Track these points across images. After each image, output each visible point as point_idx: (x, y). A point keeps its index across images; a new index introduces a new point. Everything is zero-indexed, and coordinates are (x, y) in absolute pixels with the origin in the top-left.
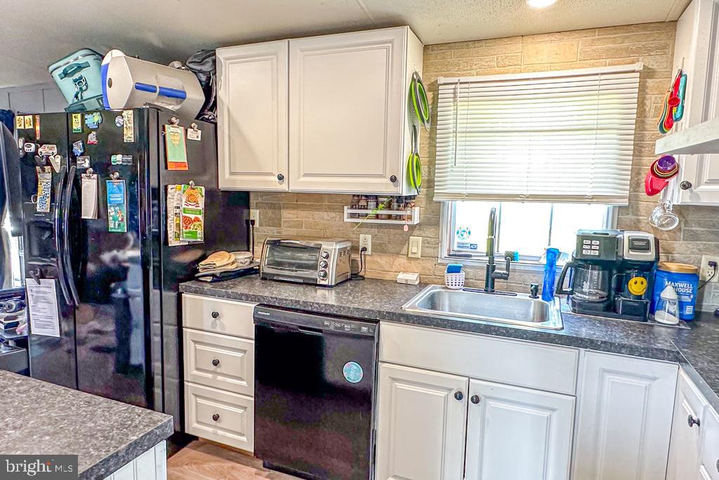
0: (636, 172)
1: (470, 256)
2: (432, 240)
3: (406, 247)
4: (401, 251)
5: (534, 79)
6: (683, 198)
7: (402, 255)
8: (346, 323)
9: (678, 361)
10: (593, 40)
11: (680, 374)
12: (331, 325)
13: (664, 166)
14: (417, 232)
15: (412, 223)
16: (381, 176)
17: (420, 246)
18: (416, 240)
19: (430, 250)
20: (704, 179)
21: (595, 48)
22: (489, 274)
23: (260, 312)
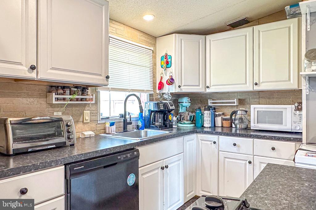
0: (154, 83)
1: (108, 118)
2: (95, 112)
3: (82, 117)
4: (79, 120)
5: (129, 43)
6: (177, 90)
7: (80, 122)
8: (128, 153)
9: (197, 132)
10: (141, 35)
11: (198, 136)
12: (121, 157)
13: (171, 81)
14: (87, 108)
15: (94, 102)
16: (100, 75)
17: (89, 115)
18: (87, 113)
19: (94, 117)
20: (183, 85)
21: (142, 38)
22: (126, 124)
23: (76, 168)
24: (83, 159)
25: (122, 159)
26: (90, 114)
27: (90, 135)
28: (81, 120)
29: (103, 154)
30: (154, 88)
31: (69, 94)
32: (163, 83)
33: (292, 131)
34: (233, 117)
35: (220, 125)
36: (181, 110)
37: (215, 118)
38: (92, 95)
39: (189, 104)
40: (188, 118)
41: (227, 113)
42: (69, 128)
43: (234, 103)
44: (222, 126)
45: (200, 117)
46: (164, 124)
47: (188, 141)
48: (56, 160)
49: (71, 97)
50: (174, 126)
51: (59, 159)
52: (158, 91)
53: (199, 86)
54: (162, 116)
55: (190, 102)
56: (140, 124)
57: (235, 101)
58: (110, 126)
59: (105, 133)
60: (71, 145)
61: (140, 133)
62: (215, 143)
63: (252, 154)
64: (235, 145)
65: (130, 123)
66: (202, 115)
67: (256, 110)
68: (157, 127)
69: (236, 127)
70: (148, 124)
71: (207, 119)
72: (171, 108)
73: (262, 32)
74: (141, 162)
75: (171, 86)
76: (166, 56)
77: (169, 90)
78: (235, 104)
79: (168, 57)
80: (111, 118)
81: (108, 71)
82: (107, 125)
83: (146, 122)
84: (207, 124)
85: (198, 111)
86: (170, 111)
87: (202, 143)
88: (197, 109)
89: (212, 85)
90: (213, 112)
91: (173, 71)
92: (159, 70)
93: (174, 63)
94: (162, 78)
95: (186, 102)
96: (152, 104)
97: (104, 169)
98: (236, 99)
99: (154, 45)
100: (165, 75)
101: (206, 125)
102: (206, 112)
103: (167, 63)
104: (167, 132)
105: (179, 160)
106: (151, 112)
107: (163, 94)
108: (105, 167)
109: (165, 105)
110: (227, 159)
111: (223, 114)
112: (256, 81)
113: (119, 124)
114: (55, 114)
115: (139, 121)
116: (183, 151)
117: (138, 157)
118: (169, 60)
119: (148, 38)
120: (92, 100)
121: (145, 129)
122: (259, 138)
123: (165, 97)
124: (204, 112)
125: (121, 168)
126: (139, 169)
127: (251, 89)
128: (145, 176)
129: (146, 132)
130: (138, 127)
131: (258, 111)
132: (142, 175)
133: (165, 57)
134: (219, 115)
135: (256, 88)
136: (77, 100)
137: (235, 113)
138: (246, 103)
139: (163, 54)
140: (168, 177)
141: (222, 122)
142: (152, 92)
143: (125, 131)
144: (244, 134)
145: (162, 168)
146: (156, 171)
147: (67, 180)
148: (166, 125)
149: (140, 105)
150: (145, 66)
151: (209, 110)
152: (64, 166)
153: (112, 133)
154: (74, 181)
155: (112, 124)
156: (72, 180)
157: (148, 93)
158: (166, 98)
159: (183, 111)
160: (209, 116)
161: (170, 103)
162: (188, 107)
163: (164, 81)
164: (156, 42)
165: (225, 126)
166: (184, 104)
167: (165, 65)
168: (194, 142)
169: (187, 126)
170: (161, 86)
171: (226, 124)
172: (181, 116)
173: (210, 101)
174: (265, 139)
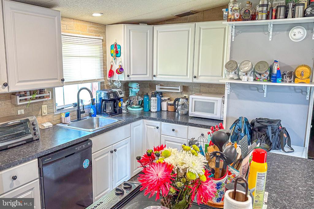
0: (105, 71)
1: (64, 108)
2: (51, 105)
3: (40, 111)
4: (38, 114)
6: (127, 79)
7: (40, 115)
8: (83, 144)
9: (143, 118)
10: (91, 26)
11: (144, 121)
12: (78, 148)
13: (121, 70)
14: (44, 103)
15: (50, 98)
16: (56, 79)
17: (46, 109)
18: (44, 107)
19: (51, 110)
20: (131, 74)
21: (91, 29)
22: (79, 113)
23: (46, 160)
24: (50, 152)
25: (79, 149)
26: (47, 107)
27: (49, 126)
28: (40, 113)
29: (64, 147)
30: (105, 75)
31: (29, 95)
32: (113, 71)
33: (221, 119)
34: (177, 103)
35: (166, 110)
36: (131, 95)
37: (162, 103)
38: (49, 93)
39: (138, 90)
40: (137, 103)
41: (173, 98)
42: (34, 126)
43: (178, 89)
44: (167, 110)
45: (147, 103)
46: (114, 110)
47: (134, 127)
48: (32, 156)
49: (31, 97)
50: (123, 112)
51: (34, 155)
52: (108, 79)
53: (146, 74)
54: (112, 103)
55: (139, 88)
56: (92, 111)
57: (179, 88)
58: (66, 117)
59: (61, 123)
60: (36, 140)
61: (92, 120)
62: (158, 128)
63: (186, 138)
64: (173, 130)
65: (84, 112)
66: (149, 100)
67: (194, 100)
68: (108, 114)
69: (178, 112)
70: (100, 110)
71: (154, 105)
72: (120, 96)
73: (203, 29)
74: (93, 149)
75: (120, 75)
76: (116, 45)
77: (119, 78)
78: (179, 91)
79: (117, 47)
80: (65, 108)
81: (63, 75)
82: (62, 115)
83: (98, 109)
84: (154, 109)
85: (145, 98)
86: (119, 99)
87: (147, 127)
88: (145, 95)
89: (158, 74)
90: (160, 98)
91: (122, 61)
92: (110, 58)
93: (123, 53)
94: (112, 66)
95: (135, 88)
96: (103, 93)
97: (65, 158)
98: (179, 87)
99: (104, 33)
100: (115, 64)
101: (152, 110)
102: (153, 98)
103: (117, 52)
104: (116, 120)
105: (127, 143)
106: (102, 100)
107: (114, 81)
108: (66, 157)
109: (115, 94)
110: (167, 142)
111: (169, 99)
112: (195, 74)
113: (73, 113)
114: (19, 111)
115: (91, 109)
116: (130, 135)
117: (91, 146)
118: (119, 50)
119: (97, 27)
120: (48, 97)
121: (97, 116)
122: (192, 126)
123: (115, 84)
124: (151, 98)
125: (77, 157)
126: (92, 154)
127: (191, 81)
128: (97, 160)
129: (98, 119)
130: (90, 115)
131: (195, 101)
132: (95, 159)
133: (114, 46)
134: (165, 100)
135: (195, 81)
136: (36, 98)
137: (178, 100)
138: (189, 90)
139: (113, 43)
140: (117, 158)
141: (167, 107)
142: (103, 80)
143: (79, 120)
144: (181, 122)
145: (112, 152)
146: (107, 155)
147: (40, 168)
148: (116, 112)
149: (91, 98)
150: (95, 56)
151: (156, 97)
152: (37, 159)
153: (68, 122)
154: (45, 169)
155: (67, 115)
156: (43, 168)
157: (99, 82)
158: (116, 86)
159: (133, 95)
160: (155, 102)
161: (119, 92)
162: (137, 92)
163: (114, 69)
164: (105, 30)
165: (170, 111)
166: (134, 90)
167: (114, 54)
168: (141, 127)
169: (136, 110)
170: (111, 73)
171: (171, 109)
172: (130, 101)
173: (158, 87)
174: (196, 127)
